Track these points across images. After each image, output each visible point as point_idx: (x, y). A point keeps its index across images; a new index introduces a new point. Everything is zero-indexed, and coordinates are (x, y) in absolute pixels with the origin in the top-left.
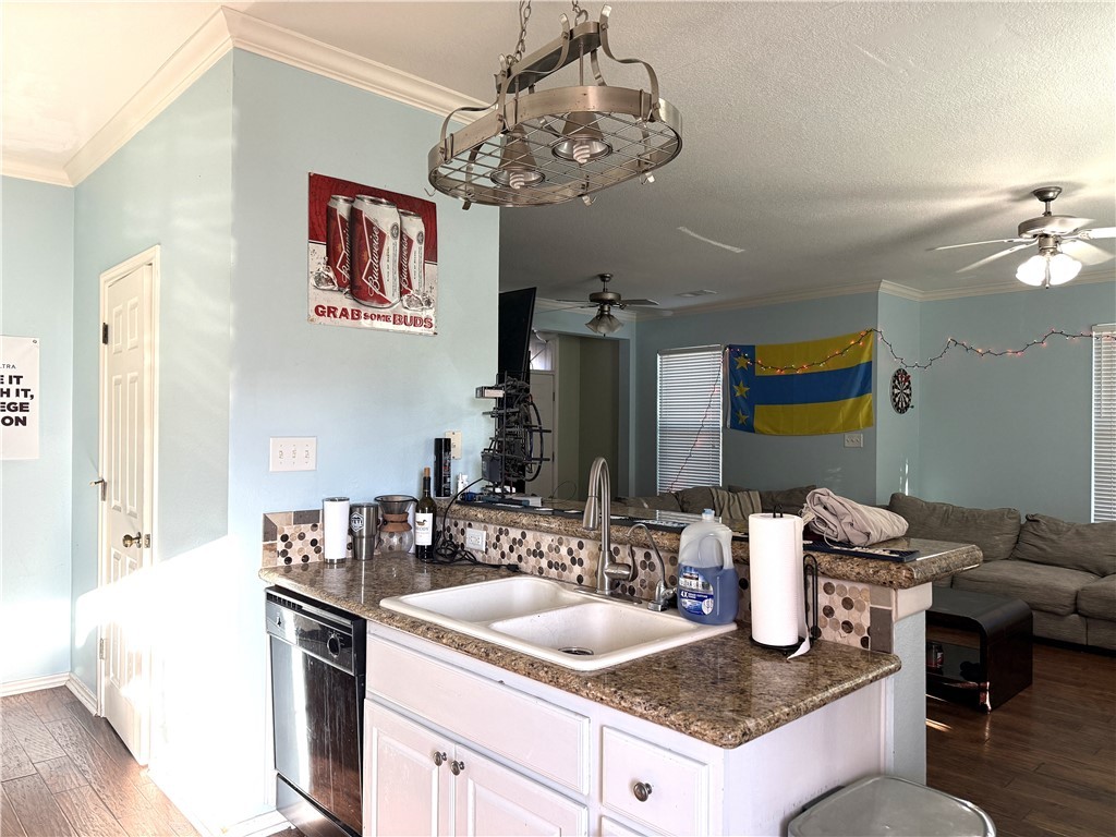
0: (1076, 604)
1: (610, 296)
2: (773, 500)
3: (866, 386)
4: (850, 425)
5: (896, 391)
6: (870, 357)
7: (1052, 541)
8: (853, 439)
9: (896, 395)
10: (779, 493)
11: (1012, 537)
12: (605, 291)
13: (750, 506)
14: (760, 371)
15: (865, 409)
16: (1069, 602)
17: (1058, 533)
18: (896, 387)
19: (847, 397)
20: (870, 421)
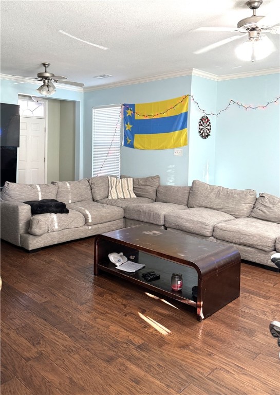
0: (275, 246)
1: (47, 75)
2: (138, 183)
3: (184, 125)
4: (176, 145)
5: (201, 127)
6: (187, 110)
7: (270, 208)
8: (178, 152)
9: (201, 129)
10: (142, 179)
11: (251, 205)
12: (46, 72)
13: (126, 185)
14: (137, 117)
15: (184, 136)
16: (271, 244)
17: (273, 204)
18: (201, 125)
19: (176, 130)
20: (186, 143)
